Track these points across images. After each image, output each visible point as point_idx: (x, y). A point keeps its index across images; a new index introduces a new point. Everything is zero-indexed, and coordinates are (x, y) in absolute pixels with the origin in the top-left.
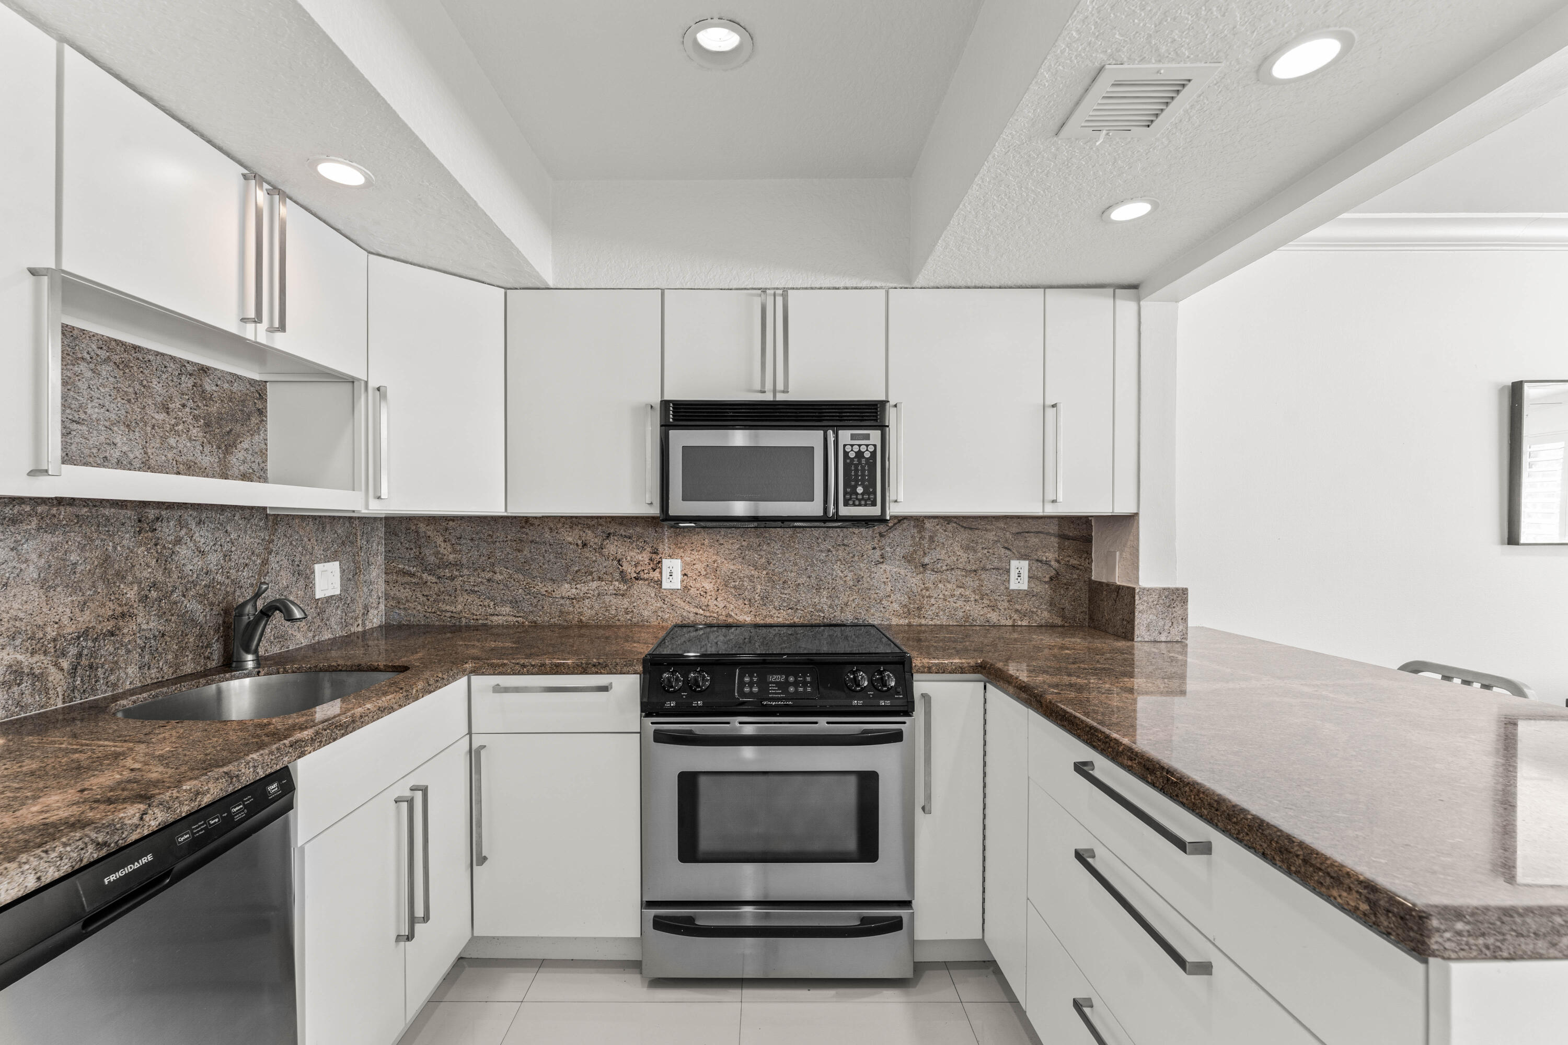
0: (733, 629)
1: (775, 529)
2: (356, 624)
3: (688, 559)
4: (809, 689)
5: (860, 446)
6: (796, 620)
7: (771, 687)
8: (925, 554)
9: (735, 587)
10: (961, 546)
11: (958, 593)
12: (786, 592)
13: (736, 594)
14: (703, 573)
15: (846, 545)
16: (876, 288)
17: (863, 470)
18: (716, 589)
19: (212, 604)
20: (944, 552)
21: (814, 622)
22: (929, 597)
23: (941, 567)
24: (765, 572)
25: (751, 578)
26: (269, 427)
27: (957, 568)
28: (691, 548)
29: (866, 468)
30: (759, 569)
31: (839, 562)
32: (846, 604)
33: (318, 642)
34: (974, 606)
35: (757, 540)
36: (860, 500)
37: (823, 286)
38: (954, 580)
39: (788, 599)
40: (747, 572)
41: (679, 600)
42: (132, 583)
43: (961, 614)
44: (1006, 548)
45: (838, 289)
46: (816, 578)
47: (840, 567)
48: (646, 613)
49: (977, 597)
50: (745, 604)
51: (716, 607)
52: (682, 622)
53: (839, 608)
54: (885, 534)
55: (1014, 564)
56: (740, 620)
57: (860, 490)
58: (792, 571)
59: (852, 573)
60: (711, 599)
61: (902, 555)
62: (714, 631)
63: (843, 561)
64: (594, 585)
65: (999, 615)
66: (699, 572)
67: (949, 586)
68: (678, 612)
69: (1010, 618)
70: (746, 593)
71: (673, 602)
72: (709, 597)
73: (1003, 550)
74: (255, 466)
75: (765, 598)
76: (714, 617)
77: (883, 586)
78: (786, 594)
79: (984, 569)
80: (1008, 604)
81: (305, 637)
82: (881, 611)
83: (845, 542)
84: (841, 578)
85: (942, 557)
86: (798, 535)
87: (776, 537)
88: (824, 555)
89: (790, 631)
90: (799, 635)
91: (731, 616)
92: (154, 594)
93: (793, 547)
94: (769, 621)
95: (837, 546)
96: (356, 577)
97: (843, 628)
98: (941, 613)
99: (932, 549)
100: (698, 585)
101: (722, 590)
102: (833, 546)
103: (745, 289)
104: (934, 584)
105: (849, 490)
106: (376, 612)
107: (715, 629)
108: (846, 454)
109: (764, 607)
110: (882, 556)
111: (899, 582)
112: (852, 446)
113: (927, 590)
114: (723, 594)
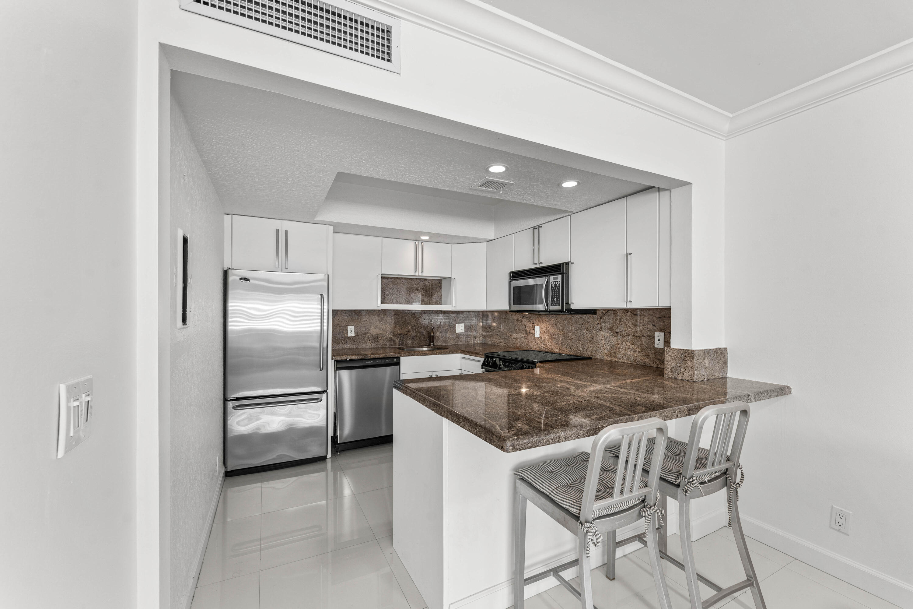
0: (553, 354)
2: (471, 341)
3: (541, 326)
5: (555, 282)
6: (571, 353)
8: (617, 327)
10: (633, 323)
11: (631, 347)
12: (569, 341)
13: (554, 341)
14: (545, 332)
15: (588, 322)
17: (556, 292)
19: (427, 331)
20: (625, 326)
22: (619, 348)
23: (624, 334)
24: (562, 333)
25: (558, 335)
26: (442, 290)
27: (631, 335)
28: (542, 322)
29: (557, 290)
31: (586, 330)
32: (588, 349)
33: (457, 344)
34: (638, 354)
35: (561, 319)
36: (555, 303)
38: (629, 341)
39: (569, 344)
40: (557, 332)
41: (539, 342)
42: (410, 325)
43: (633, 358)
44: (653, 325)
45: (556, 220)
46: (578, 336)
47: (586, 332)
48: (531, 346)
49: (640, 350)
50: (557, 345)
54: (602, 317)
55: (657, 334)
56: (555, 351)
57: (555, 299)
58: (571, 333)
59: (590, 335)
61: (608, 327)
62: (548, 355)
63: (588, 330)
64: (520, 334)
65: (650, 361)
67: (628, 343)
68: (539, 346)
69: (655, 363)
70: (557, 341)
71: (537, 342)
72: (547, 341)
73: (652, 326)
75: (562, 343)
77: (601, 341)
79: (643, 336)
80: (654, 355)
81: (453, 342)
82: (600, 353)
84: (586, 337)
85: (624, 329)
88: (581, 326)
91: (552, 349)
92: (414, 328)
96: (471, 328)
98: (624, 356)
99: (620, 325)
100: (544, 336)
101: (550, 339)
103: (529, 228)
104: (621, 342)
105: (552, 300)
106: (479, 339)
107: (548, 354)
108: (551, 286)
109: (562, 347)
110: (601, 328)
111: (607, 340)
112: (553, 282)
113: (618, 345)
114: (551, 341)
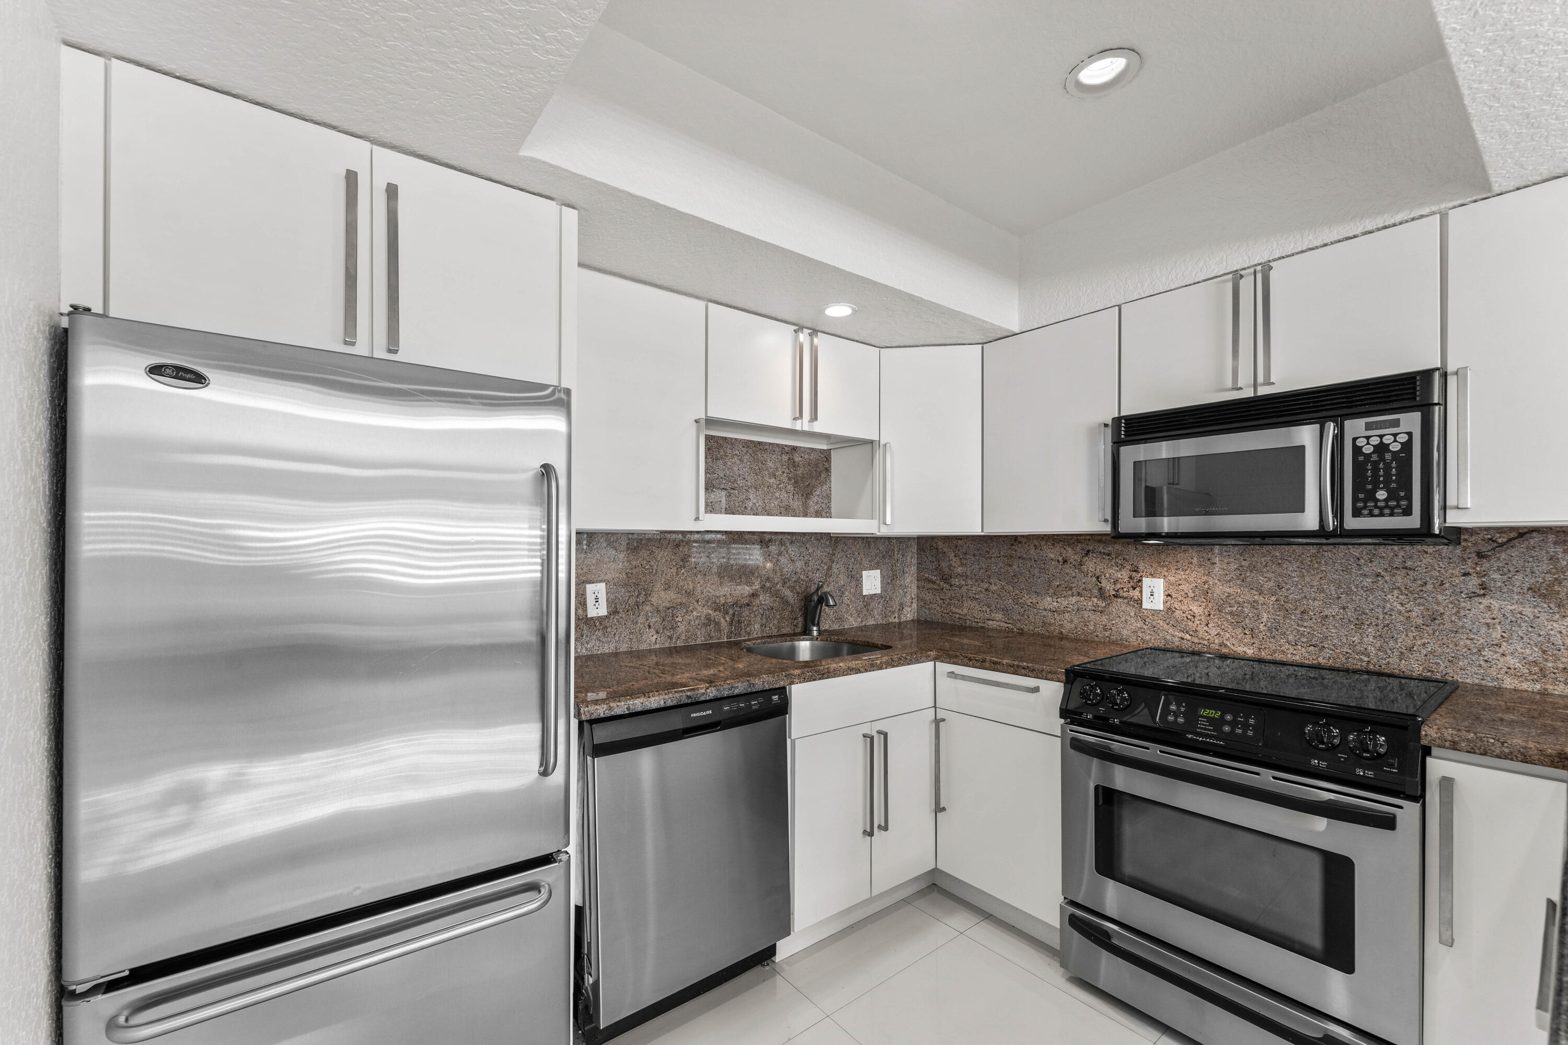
0: (1229, 661)
1: (1289, 547)
2: (893, 616)
3: (1172, 579)
4: (1250, 733)
5: (1381, 437)
6: (1321, 660)
7: (1201, 721)
9: (1231, 613)
12: (1306, 624)
13: (1233, 621)
14: (1191, 594)
15: (1410, 569)
16: (1422, 217)
17: (1388, 468)
18: (1207, 613)
19: (798, 593)
21: (1350, 666)
24: (1273, 598)
25: (1254, 604)
26: (832, 479)
28: (1176, 567)
29: (1394, 465)
30: (1265, 594)
31: (1396, 592)
32: (1410, 649)
33: (865, 626)
35: (1263, 559)
36: (1381, 509)
37: (1328, 241)
39: (1308, 633)
40: (1248, 597)
41: (1161, 622)
42: (757, 577)
45: (1355, 237)
46: (1355, 610)
47: (1397, 597)
48: (1125, 632)
50: (1245, 634)
51: (1206, 634)
52: (1165, 645)
53: (1396, 653)
54: (1490, 553)
56: (1239, 652)
57: (1382, 495)
58: (1315, 599)
59: (1422, 608)
60: (1201, 624)
61: (1527, 585)
64: (1074, 599)
66: (1186, 594)
68: (1161, 635)
70: (1247, 621)
71: (1154, 623)
72: (1198, 622)
74: (824, 506)
75: (1274, 629)
76: (1204, 645)
77: (1484, 630)
78: (1305, 627)
81: (855, 621)
82: (1480, 666)
83: (1409, 564)
84: (1400, 613)
86: (1326, 554)
87: (1290, 557)
88: (1369, 580)
89: (1312, 674)
90: (1325, 680)
91: (1226, 646)
92: (768, 585)
93: (1317, 569)
94: (1279, 657)
95: (1393, 570)
96: (894, 582)
97: (1403, 681)
100: (1184, 608)
101: (1214, 616)
102: (1386, 570)
103: (1216, 277)
105: (1361, 496)
106: (909, 609)
108: (1357, 450)
109: (1272, 640)
110: (1483, 586)
111: (1520, 626)
112: (1368, 438)
114: (1216, 620)
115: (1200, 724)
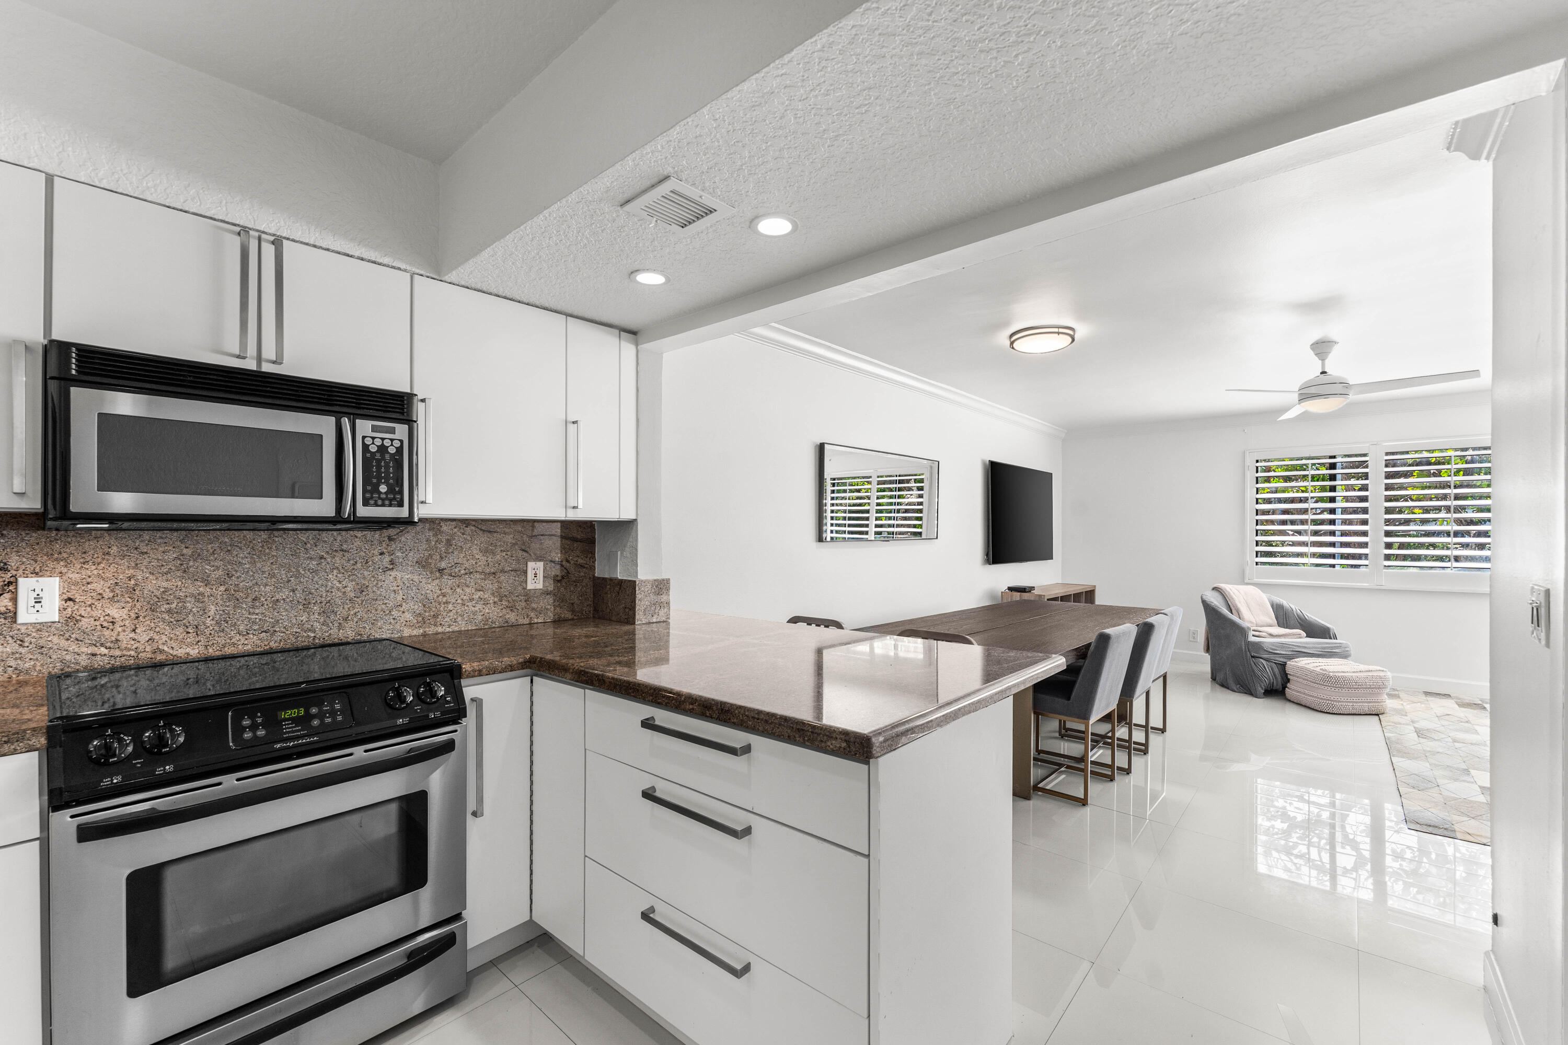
0: (166, 669)
1: (240, 532)
3: (75, 576)
4: (340, 718)
5: (383, 439)
6: (273, 645)
7: (285, 725)
8: (441, 558)
9: (169, 611)
10: (480, 549)
11: (477, 597)
12: (257, 611)
13: (172, 620)
14: (108, 594)
15: (345, 551)
16: (399, 269)
17: (387, 466)
18: (133, 616)
20: (462, 555)
21: (300, 644)
22: (447, 603)
23: (459, 571)
24: (222, 588)
25: (199, 598)
27: (476, 572)
28: (82, 560)
29: (391, 464)
30: (212, 585)
31: (335, 571)
32: (346, 619)
34: (493, 608)
35: (210, 546)
36: (383, 500)
37: (332, 247)
38: (473, 584)
39: (260, 620)
40: (192, 590)
41: (55, 639)
43: (480, 618)
44: (523, 550)
45: (351, 256)
46: (303, 591)
47: (336, 576)
49: (496, 599)
50: (188, 633)
51: (133, 642)
52: (62, 670)
53: (336, 625)
54: (395, 537)
55: (531, 565)
56: (180, 655)
57: (383, 488)
58: (267, 585)
59: (354, 583)
60: (124, 631)
61: (415, 559)
62: (130, 676)
63: (342, 570)
65: (517, 615)
66: (100, 594)
67: (468, 590)
68: (54, 657)
69: (527, 617)
70: (191, 617)
71: (42, 642)
72: (120, 629)
73: (521, 553)
75: (223, 622)
76: (130, 656)
77: (392, 595)
78: (257, 614)
79: (503, 571)
80: (525, 603)
82: (391, 623)
83: (345, 547)
84: (338, 589)
85: (460, 561)
86: (277, 539)
87: (241, 542)
88: (314, 563)
89: (265, 659)
90: (278, 663)
91: (162, 651)
93: (268, 554)
94: (229, 650)
95: (333, 552)
97: (341, 648)
98: (460, 618)
99: (449, 553)
100: (96, 613)
101: (144, 617)
102: (328, 553)
103: (211, 218)
104: (452, 589)
105: (369, 488)
107: (132, 672)
108: (365, 447)
109: (222, 634)
110: (392, 562)
111: (412, 590)
112: (373, 438)
113: (444, 596)
114: (148, 622)
115: (285, 729)
